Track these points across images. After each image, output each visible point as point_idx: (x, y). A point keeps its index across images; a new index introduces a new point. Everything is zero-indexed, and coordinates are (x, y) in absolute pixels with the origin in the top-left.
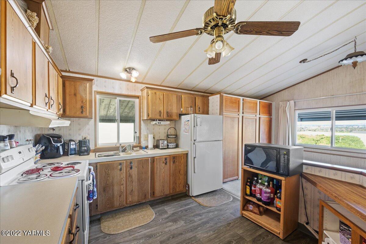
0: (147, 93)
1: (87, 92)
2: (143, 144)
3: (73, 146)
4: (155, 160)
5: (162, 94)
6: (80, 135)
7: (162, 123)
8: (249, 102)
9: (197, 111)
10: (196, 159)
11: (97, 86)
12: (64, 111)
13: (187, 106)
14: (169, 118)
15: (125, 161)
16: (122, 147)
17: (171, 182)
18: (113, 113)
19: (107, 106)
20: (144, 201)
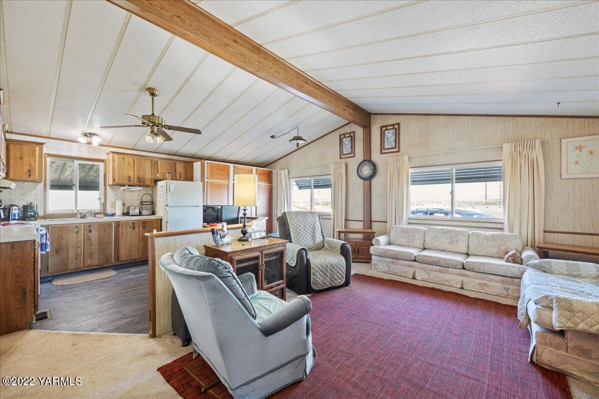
0: (112, 158)
1: (36, 156)
2: (109, 210)
3: (15, 211)
4: (120, 224)
5: (132, 159)
6: (24, 200)
7: (132, 188)
8: (241, 169)
9: (178, 177)
10: (168, 224)
11: (48, 148)
12: (7, 174)
13: (165, 172)
14: (141, 183)
15: (83, 225)
16: (81, 214)
17: (140, 247)
18: (69, 176)
19: (60, 168)
20: (107, 265)
